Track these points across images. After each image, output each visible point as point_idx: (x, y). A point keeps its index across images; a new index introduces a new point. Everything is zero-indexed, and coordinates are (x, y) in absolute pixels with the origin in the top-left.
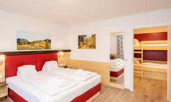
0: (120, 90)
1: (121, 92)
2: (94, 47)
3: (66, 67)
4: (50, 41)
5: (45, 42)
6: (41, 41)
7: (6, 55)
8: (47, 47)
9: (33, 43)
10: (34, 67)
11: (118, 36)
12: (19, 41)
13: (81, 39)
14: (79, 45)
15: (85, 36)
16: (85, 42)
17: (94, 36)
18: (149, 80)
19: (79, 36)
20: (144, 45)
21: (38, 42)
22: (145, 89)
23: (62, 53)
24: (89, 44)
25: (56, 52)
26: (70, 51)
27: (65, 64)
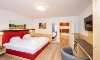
0: (55, 43)
1: (56, 44)
2: (46, 28)
3: (33, 37)
4: (26, 25)
5: (23, 26)
6: (22, 25)
7: (4, 32)
8: (25, 28)
9: (18, 26)
10: (19, 37)
11: (53, 24)
12: (10, 25)
13: (40, 25)
14: (39, 27)
15: (42, 24)
16: (42, 26)
17: (46, 24)
18: (63, 39)
19: (39, 24)
20: (62, 27)
21: (20, 25)
22: (63, 42)
23: (32, 31)
24: (44, 27)
25: (29, 30)
26: (35, 30)
27: (32, 36)
